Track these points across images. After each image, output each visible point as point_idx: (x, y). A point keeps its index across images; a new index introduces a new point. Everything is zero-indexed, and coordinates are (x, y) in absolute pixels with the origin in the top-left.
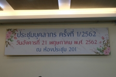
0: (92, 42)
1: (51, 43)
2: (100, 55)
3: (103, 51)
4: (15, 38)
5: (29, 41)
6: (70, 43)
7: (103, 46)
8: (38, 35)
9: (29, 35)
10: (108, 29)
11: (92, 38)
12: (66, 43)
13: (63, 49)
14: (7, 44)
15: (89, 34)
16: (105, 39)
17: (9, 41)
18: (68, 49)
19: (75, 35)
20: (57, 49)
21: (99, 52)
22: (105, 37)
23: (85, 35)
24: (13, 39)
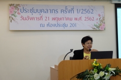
0: (90, 19)
1: (54, 19)
2: (96, 30)
3: (99, 27)
4: (19, 13)
5: (32, 16)
6: (71, 19)
7: (99, 22)
8: (41, 11)
9: (32, 11)
10: (104, 7)
11: (90, 15)
12: (67, 19)
13: (64, 25)
14: (11, 19)
15: (88, 12)
16: (101, 17)
17: (13, 17)
18: (69, 25)
19: (75, 11)
20: (59, 25)
21: (95, 27)
22: (101, 14)
23: (84, 12)
24: (16, 14)
